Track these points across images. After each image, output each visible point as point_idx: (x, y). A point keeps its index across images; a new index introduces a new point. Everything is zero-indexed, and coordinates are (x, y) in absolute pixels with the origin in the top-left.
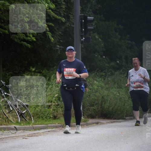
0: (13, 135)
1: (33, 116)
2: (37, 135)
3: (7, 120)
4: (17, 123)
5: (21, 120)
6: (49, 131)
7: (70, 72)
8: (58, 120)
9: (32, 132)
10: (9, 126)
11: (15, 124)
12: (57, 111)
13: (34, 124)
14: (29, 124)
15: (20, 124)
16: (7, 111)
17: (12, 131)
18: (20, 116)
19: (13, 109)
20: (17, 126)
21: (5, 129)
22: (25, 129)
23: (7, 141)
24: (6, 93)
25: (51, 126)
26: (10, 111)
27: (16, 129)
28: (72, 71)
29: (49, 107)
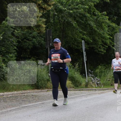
0: (95, 93)
1: (102, 85)
2: (104, 92)
3: (92, 86)
4: (96, 87)
5: (97, 86)
6: (109, 91)
7: (56, 57)
8: (113, 86)
9: (102, 91)
10: (92, 89)
11: (95, 88)
12: (112, 83)
13: (103, 88)
14: (101, 88)
15: (97, 88)
16: (92, 82)
17: (94, 91)
18: (97, 84)
19: (94, 82)
20: (96, 89)
21: (91, 90)
22: (99, 90)
23: (92, 95)
24: (91, 75)
25: (110, 89)
26: (93, 82)
27: (95, 90)
28: (57, 56)
29: (109, 80)
